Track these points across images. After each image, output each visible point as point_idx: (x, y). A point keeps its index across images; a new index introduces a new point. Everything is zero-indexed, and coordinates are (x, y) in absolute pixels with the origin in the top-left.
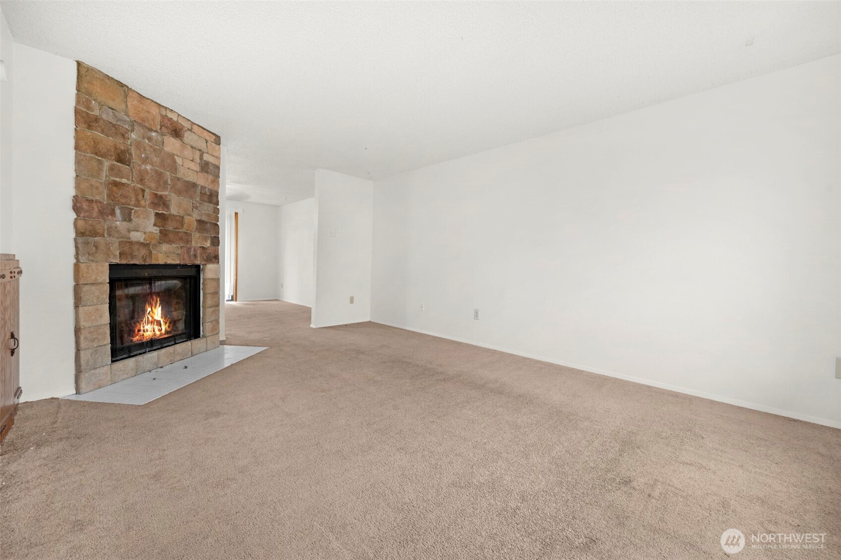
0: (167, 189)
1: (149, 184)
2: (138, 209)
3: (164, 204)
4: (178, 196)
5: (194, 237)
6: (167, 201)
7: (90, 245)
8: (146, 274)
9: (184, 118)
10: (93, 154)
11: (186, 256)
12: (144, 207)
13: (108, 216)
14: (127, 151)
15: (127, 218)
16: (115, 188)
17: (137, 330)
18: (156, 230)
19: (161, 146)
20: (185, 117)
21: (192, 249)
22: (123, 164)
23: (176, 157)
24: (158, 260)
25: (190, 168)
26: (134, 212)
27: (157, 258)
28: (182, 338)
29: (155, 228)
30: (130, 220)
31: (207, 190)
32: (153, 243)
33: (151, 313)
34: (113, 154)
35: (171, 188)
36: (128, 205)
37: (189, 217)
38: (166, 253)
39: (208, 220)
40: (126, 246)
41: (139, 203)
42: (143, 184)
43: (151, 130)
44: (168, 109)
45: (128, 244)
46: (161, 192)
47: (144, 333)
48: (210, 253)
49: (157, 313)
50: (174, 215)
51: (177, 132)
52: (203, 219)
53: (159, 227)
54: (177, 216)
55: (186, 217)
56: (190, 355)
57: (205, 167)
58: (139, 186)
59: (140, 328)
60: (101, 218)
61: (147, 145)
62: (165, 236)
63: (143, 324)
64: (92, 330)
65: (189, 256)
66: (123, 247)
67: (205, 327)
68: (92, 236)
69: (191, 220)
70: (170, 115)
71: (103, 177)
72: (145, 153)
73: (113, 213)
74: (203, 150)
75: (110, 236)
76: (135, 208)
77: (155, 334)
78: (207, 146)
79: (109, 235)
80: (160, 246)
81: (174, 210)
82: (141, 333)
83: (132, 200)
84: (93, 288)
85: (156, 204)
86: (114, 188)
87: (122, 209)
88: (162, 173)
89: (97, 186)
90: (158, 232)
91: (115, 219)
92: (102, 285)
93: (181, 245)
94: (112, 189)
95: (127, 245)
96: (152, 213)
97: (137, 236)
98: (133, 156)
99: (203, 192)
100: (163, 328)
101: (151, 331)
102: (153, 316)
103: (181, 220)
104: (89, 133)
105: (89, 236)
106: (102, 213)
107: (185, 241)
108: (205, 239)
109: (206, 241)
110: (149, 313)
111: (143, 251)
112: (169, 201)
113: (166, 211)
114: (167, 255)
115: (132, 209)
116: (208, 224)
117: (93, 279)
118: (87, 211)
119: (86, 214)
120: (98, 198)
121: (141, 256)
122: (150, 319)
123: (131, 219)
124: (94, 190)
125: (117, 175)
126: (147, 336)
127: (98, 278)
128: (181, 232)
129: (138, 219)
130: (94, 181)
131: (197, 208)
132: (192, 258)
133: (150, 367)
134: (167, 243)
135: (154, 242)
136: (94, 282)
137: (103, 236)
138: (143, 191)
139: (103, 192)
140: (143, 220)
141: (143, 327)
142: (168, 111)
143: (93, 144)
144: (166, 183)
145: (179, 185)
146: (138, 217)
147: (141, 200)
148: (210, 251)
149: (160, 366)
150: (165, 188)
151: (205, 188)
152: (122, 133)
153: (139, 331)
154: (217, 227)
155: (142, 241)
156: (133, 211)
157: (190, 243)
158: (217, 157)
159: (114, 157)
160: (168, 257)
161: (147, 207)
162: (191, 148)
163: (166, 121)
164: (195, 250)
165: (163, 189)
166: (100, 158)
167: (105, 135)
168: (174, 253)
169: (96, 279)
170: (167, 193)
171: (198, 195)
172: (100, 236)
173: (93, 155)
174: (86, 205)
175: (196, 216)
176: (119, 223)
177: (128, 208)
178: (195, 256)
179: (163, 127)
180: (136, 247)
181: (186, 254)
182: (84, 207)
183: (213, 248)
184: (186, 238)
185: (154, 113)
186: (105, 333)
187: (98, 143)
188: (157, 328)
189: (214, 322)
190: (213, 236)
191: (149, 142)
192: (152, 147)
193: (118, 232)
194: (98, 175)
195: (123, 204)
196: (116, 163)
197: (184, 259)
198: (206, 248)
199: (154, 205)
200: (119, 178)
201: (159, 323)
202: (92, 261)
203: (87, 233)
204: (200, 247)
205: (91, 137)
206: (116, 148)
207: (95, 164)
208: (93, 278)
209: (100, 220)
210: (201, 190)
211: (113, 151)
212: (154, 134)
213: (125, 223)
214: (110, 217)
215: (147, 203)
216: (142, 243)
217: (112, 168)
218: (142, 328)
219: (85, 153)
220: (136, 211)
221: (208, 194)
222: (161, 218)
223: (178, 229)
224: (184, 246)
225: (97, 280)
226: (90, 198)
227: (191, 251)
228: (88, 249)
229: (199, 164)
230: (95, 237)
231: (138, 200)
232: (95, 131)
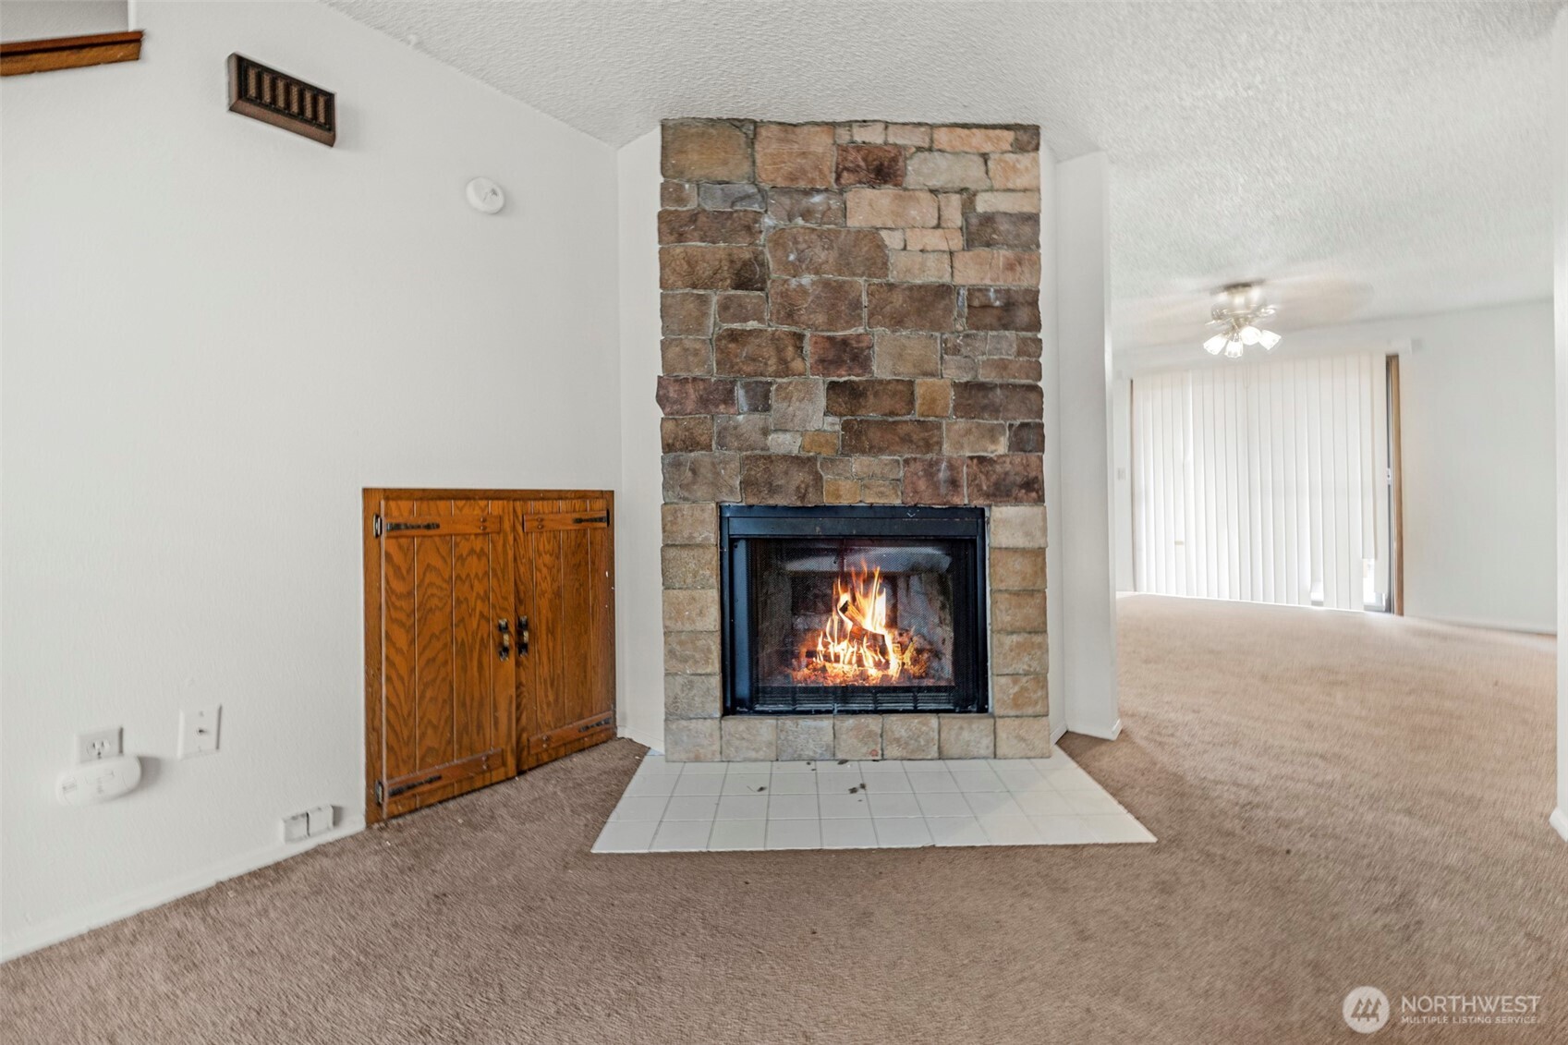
0: (861, 319)
1: (809, 319)
2: (785, 380)
3: (855, 358)
4: (894, 332)
5: (948, 430)
6: (862, 350)
7: (682, 468)
8: (818, 529)
9: (904, 124)
10: (687, 287)
11: (922, 485)
12: (800, 375)
13: (717, 406)
14: (758, 260)
15: (761, 402)
16: (732, 346)
17: (804, 650)
18: (832, 424)
19: (841, 221)
20: (906, 121)
21: (944, 465)
22: (747, 289)
23: (884, 234)
24: (839, 497)
25: (929, 248)
26: (777, 390)
27: (838, 490)
28: (935, 701)
29: (830, 419)
30: (767, 408)
31: (992, 294)
32: (824, 455)
33: (851, 608)
34: (727, 276)
35: (871, 315)
36: (762, 375)
37: (930, 380)
38: (862, 479)
39: (998, 381)
40: (758, 466)
41: (787, 367)
42: (796, 323)
43: (808, 192)
44: (854, 125)
45: (762, 460)
46: (844, 329)
47: (827, 664)
48: (1006, 474)
49: (874, 611)
50: (881, 382)
51: (883, 169)
52: (981, 379)
53: (841, 415)
54: (889, 382)
55: (918, 381)
56: (934, 752)
57: (980, 232)
58: (786, 328)
59: (816, 645)
60: (703, 411)
61: (802, 231)
62: (855, 439)
63: (825, 635)
64: (683, 637)
65: (936, 486)
66: (750, 469)
67: (999, 688)
68: (688, 449)
69: (938, 388)
70: (861, 136)
71: (709, 327)
72: (797, 249)
73: (728, 398)
74: (972, 187)
75: (722, 447)
76: (779, 380)
77: (864, 676)
78: (987, 173)
79: (721, 445)
80: (841, 461)
81: (881, 369)
82: (819, 661)
83: (769, 362)
84: (685, 554)
85: (831, 362)
86: (730, 346)
87: (746, 386)
88: (841, 285)
89: (696, 350)
90: (838, 428)
91: (732, 411)
92: (701, 550)
93: (907, 456)
94: (727, 348)
95: (760, 466)
96: (819, 383)
97: (784, 443)
98: (771, 266)
99: (976, 303)
100: (895, 661)
101: (850, 663)
102: (859, 618)
103: (906, 390)
104: (678, 250)
105: (681, 450)
106: (704, 402)
107: (921, 443)
108: (992, 434)
109: (994, 440)
110: (844, 609)
111: (799, 477)
112: (869, 348)
113: (857, 375)
114: (864, 482)
115: (771, 384)
116: (998, 391)
117: (685, 536)
118: (675, 402)
119: (675, 408)
120: (697, 373)
121: (794, 488)
122: (849, 625)
123: (769, 406)
124: (691, 358)
125: (735, 318)
126: (836, 676)
127: (695, 535)
128: (906, 422)
129: (785, 404)
130: (690, 341)
131: (956, 350)
132: (943, 490)
133: (815, 752)
134: (863, 452)
135: (826, 452)
136: (687, 542)
137: (709, 447)
138: (800, 337)
139: (708, 358)
140: (798, 403)
141: (826, 645)
142: (856, 129)
143: (686, 267)
144: (856, 305)
145: (898, 299)
146: (788, 398)
147: (793, 359)
148: (1008, 467)
149: (840, 756)
150: (854, 319)
151: (984, 290)
152: (747, 223)
153: (811, 654)
154: (1033, 396)
155: (795, 452)
156: (773, 388)
157: (937, 448)
158: (1025, 190)
159: (729, 281)
160: (866, 486)
161: (808, 372)
162: (928, 196)
163: (853, 155)
164: (951, 467)
165: (847, 322)
166: (702, 292)
167: (709, 242)
168: (883, 478)
169: (691, 537)
170: (861, 330)
171: (960, 315)
172: (702, 449)
173: (687, 290)
174: (675, 391)
175: (955, 372)
176: (743, 418)
177: (761, 382)
178: (954, 483)
179: (845, 174)
180: (780, 468)
181: (924, 479)
182: (671, 395)
183: (1018, 458)
184: (927, 436)
185: (820, 150)
186: (709, 650)
187: (697, 262)
188: (869, 658)
189: (1024, 679)
190: (1018, 423)
191: (807, 221)
192: (814, 230)
193: (738, 437)
194: (699, 327)
195: (749, 375)
196: (733, 292)
197: (916, 492)
198: (991, 459)
199: (825, 364)
200: (740, 321)
201: (878, 645)
202: (685, 499)
203: (678, 445)
204: (971, 458)
205: (681, 256)
206: (732, 262)
207: (691, 306)
208: (686, 534)
209: (702, 416)
210: (969, 299)
211: (726, 268)
212: (817, 199)
213: (756, 416)
214: (722, 407)
215: (808, 365)
216: (797, 458)
217: (724, 307)
218: (820, 648)
219: (672, 290)
220: (780, 387)
221: (998, 303)
222: (845, 396)
223: (897, 415)
224: (915, 459)
225: (694, 538)
226: (684, 375)
227: (939, 470)
228: (680, 476)
229: (961, 229)
230: (691, 451)
231: (783, 361)
232: (691, 240)
